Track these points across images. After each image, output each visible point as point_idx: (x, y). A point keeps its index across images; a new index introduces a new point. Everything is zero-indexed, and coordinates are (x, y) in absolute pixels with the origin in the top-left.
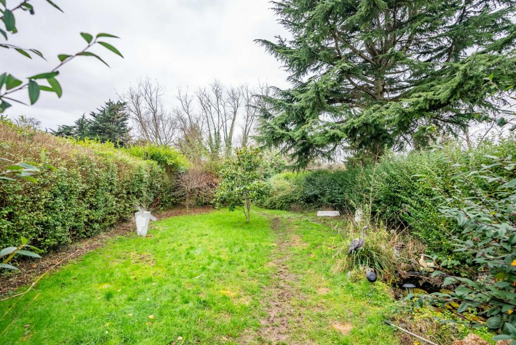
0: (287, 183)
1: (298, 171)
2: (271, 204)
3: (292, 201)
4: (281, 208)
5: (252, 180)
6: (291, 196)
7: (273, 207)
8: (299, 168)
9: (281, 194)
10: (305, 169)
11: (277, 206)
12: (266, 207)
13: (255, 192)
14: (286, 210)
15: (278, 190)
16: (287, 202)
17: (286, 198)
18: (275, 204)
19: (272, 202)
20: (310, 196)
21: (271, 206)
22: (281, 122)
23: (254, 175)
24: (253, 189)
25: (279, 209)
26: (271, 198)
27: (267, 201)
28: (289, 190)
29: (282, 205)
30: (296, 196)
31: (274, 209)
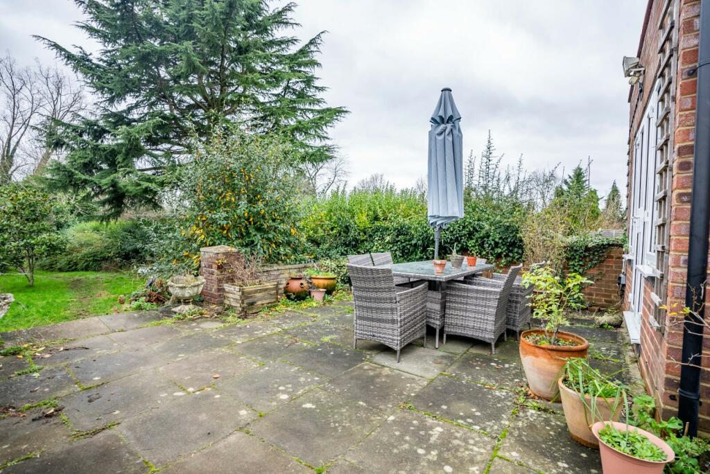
0: (96, 236)
1: (108, 222)
2: (69, 264)
3: (105, 259)
4: (86, 269)
5: (39, 232)
6: (102, 253)
7: (73, 268)
8: (109, 219)
9: (85, 251)
10: (117, 219)
11: (79, 267)
12: (61, 270)
13: (44, 247)
14: (95, 270)
15: (82, 245)
16: (95, 261)
17: (94, 256)
18: (76, 264)
19: (70, 261)
20: (129, 251)
21: (70, 268)
22: (82, 161)
23: (41, 227)
24: (41, 243)
25: (82, 270)
26: (69, 257)
27: (63, 261)
28: (99, 245)
29: (88, 265)
30: (110, 253)
31: (76, 270)
